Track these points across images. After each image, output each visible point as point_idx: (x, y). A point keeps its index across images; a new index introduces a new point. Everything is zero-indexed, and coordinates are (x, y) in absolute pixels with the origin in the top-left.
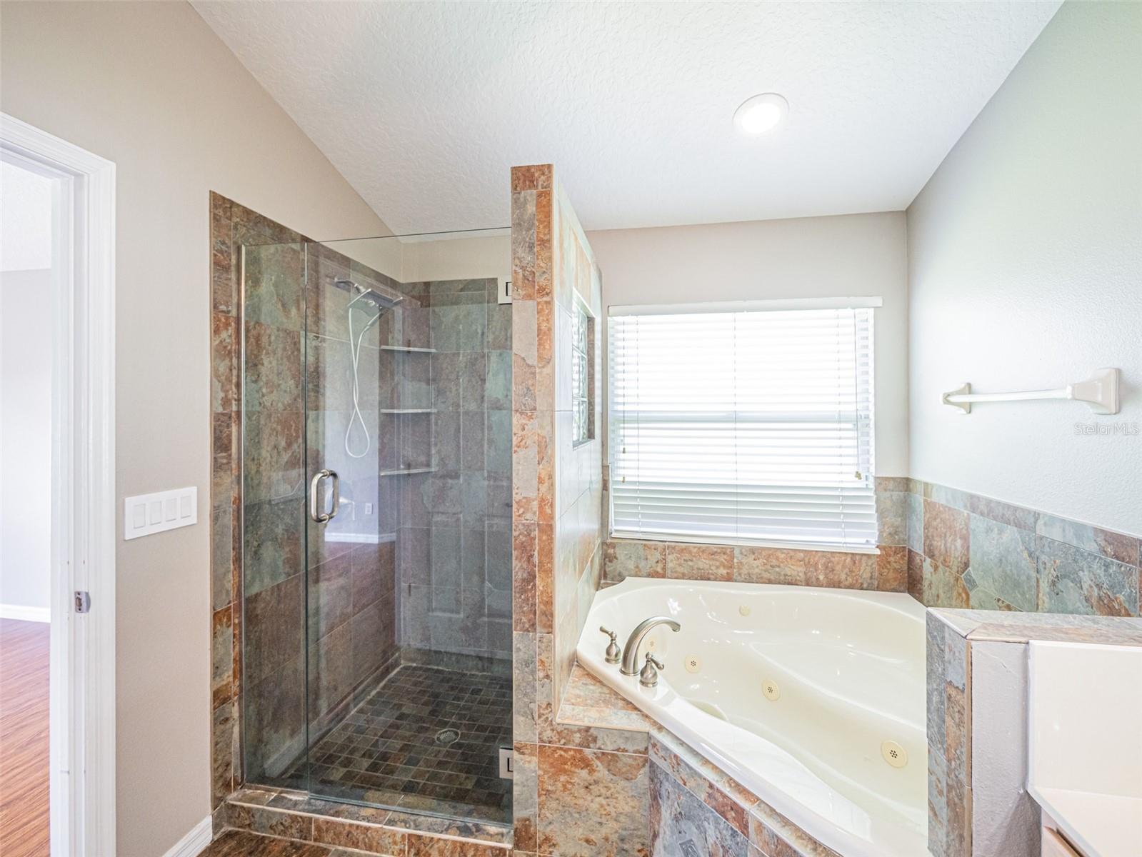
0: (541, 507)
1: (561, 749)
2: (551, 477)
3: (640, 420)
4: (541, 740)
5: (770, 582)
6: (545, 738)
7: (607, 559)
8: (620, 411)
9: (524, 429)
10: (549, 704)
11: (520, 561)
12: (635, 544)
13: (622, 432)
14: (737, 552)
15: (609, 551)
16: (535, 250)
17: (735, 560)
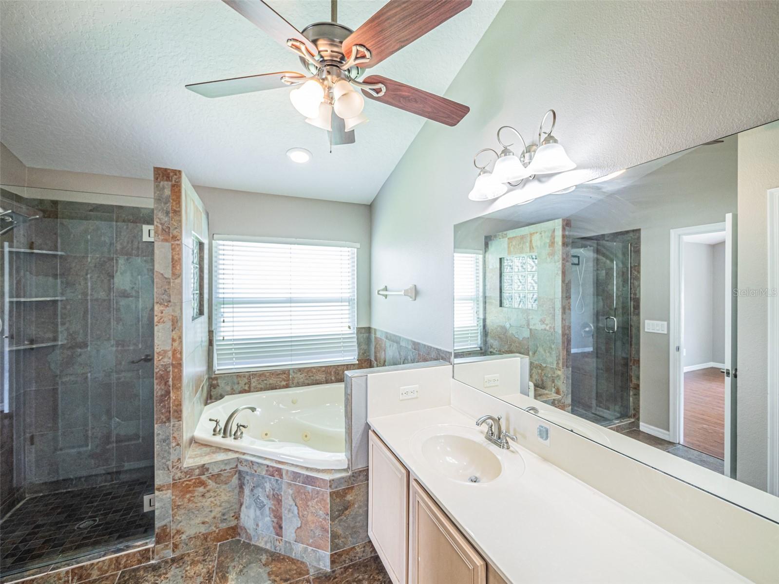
0: (174, 354)
1: (187, 481)
2: (180, 338)
3: (234, 302)
4: (174, 480)
5: (309, 385)
6: (177, 478)
7: (212, 388)
8: (221, 298)
9: (162, 313)
10: (179, 459)
11: (160, 385)
12: (231, 376)
13: (222, 310)
14: (291, 372)
15: (214, 382)
16: (170, 215)
17: (291, 376)
